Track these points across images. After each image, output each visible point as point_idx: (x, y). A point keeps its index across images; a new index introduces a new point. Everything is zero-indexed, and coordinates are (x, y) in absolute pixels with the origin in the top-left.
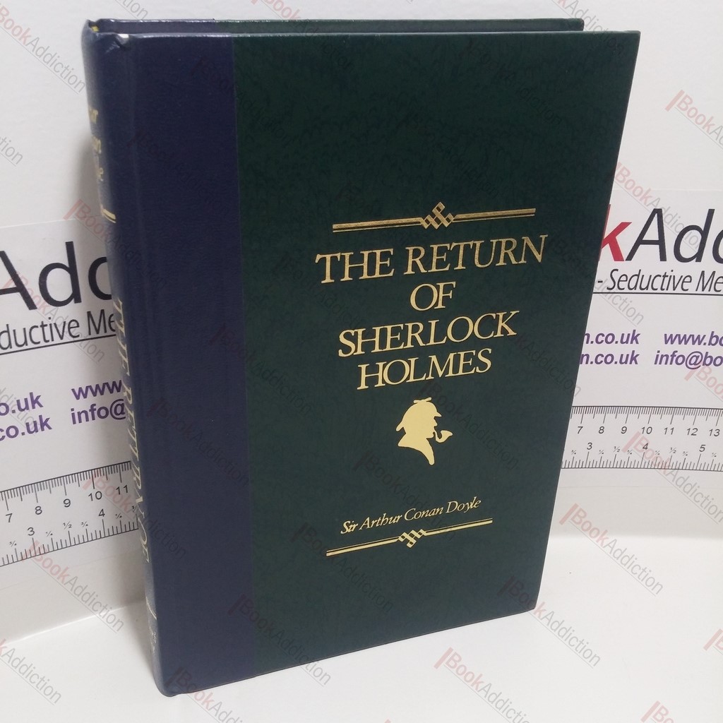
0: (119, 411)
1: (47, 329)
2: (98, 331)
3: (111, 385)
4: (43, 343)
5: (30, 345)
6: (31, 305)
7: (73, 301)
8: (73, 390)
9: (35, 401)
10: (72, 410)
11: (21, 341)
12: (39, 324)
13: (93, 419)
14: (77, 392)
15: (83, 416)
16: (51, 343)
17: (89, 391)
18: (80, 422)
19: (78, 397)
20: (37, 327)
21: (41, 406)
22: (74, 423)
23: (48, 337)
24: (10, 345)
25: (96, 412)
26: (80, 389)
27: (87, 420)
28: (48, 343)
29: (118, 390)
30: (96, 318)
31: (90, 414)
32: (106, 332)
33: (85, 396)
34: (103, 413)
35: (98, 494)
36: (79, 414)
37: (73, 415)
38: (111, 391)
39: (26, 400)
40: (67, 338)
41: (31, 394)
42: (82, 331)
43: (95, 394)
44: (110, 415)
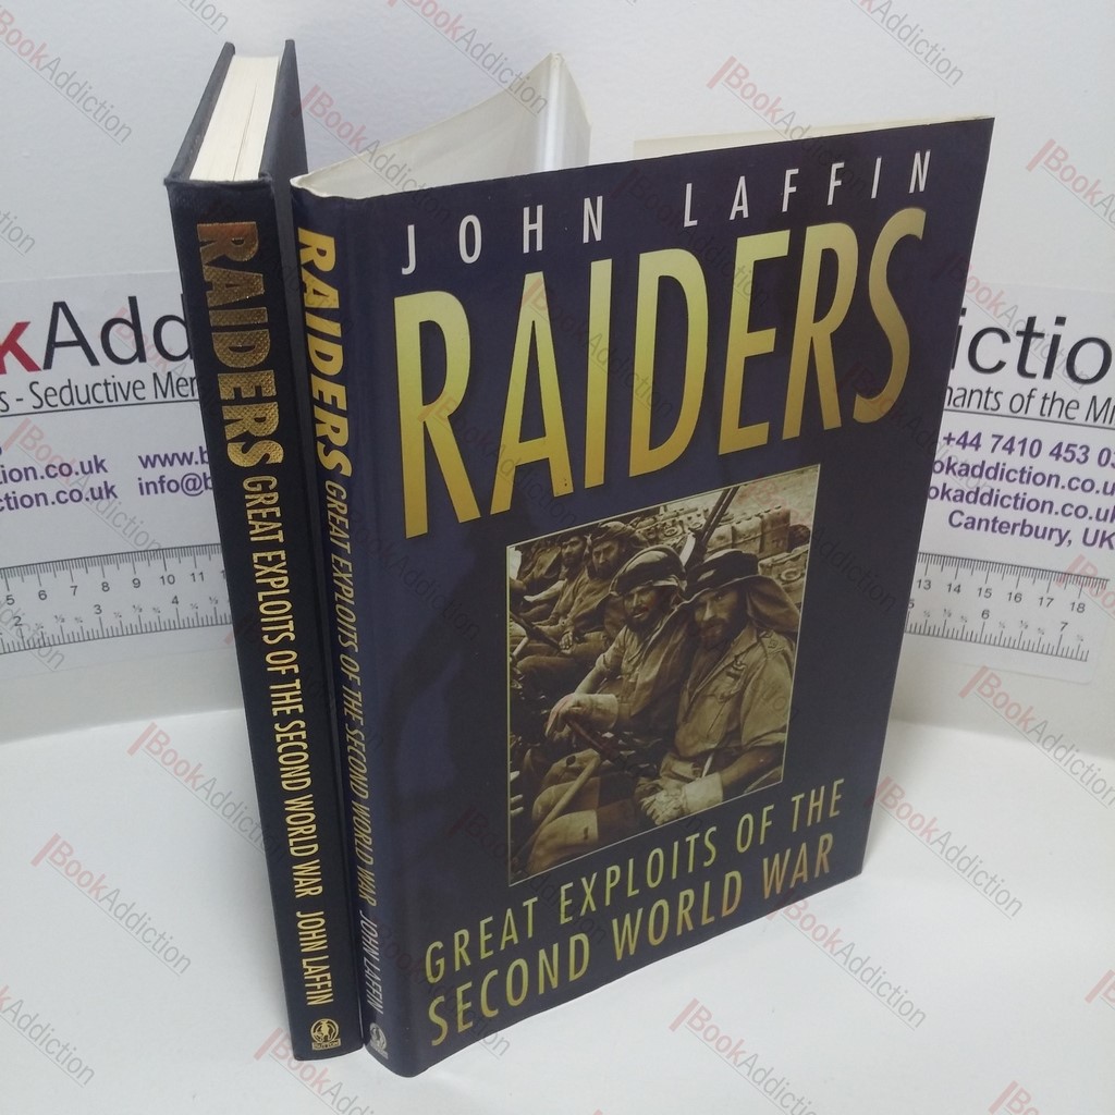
0: (191, 485)
1: (111, 388)
2: (165, 395)
3: (181, 457)
4: (106, 403)
5: (93, 403)
6: (94, 361)
7: (137, 360)
8: (140, 457)
9: (100, 465)
10: (140, 479)
11: (84, 399)
12: (103, 382)
13: (163, 491)
14: (144, 459)
15: (151, 486)
16: (115, 403)
17: (157, 459)
18: (148, 493)
19: (145, 466)
20: (99, 384)
21: (106, 471)
22: (142, 493)
23: (112, 397)
24: (72, 401)
25: (165, 485)
26: (148, 457)
27: (156, 492)
28: (111, 403)
29: (190, 463)
30: (163, 380)
31: (159, 486)
32: (173, 396)
33: (153, 465)
34: (173, 486)
35: (171, 578)
36: (147, 484)
37: (141, 485)
38: (182, 463)
39: (90, 462)
40: (132, 399)
41: (95, 457)
42: (148, 393)
43: (163, 464)
44: (180, 489)
